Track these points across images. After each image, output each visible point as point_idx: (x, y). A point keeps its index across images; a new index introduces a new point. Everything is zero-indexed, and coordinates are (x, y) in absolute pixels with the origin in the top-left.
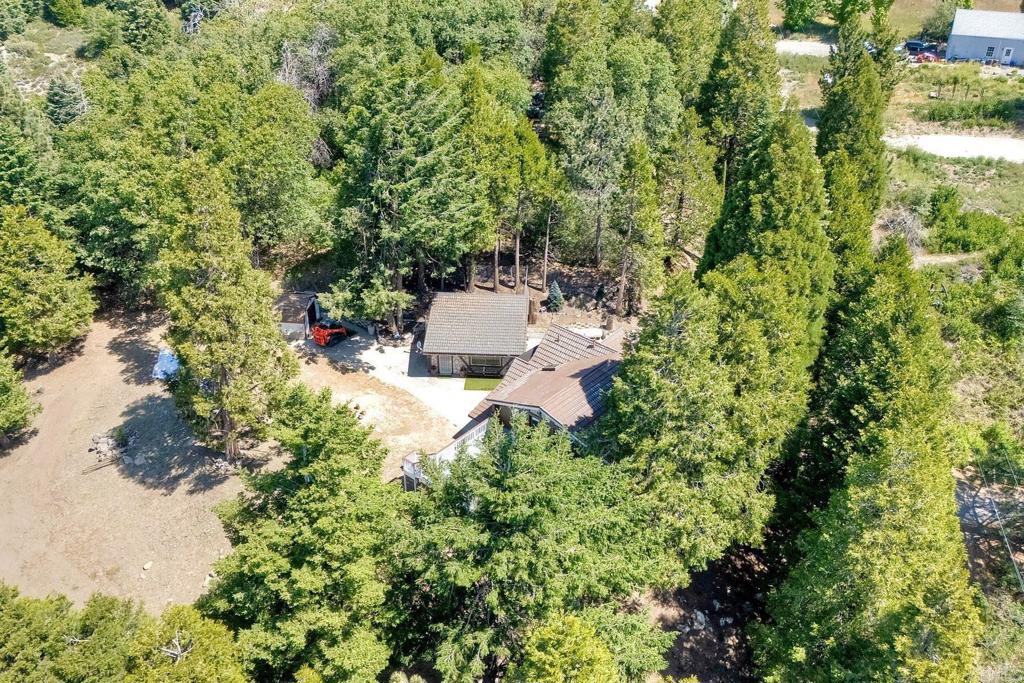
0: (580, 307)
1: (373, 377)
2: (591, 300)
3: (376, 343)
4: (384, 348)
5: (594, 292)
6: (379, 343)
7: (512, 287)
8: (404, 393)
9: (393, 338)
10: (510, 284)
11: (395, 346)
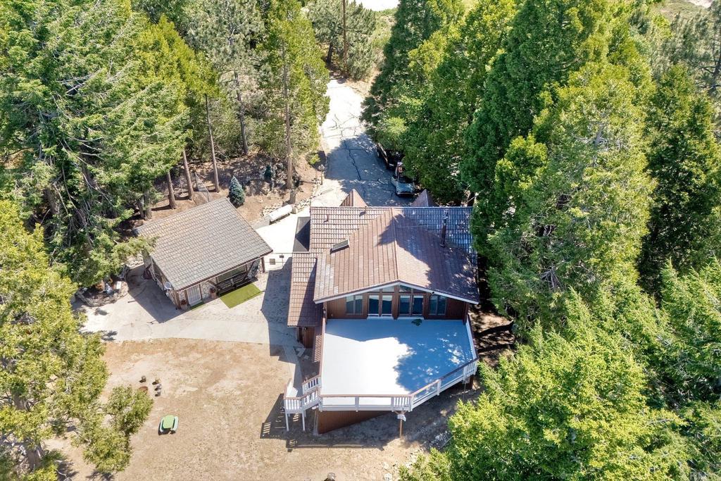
0: (257, 193)
1: (124, 343)
2: (264, 184)
3: (87, 308)
4: (102, 308)
5: (262, 176)
6: (91, 306)
7: (187, 198)
8: (176, 341)
9: (106, 294)
10: (183, 195)
11: (113, 302)
